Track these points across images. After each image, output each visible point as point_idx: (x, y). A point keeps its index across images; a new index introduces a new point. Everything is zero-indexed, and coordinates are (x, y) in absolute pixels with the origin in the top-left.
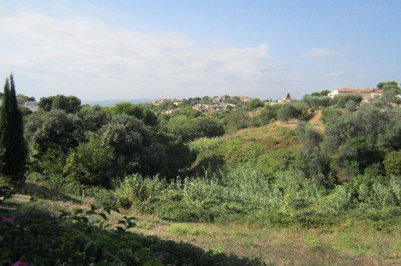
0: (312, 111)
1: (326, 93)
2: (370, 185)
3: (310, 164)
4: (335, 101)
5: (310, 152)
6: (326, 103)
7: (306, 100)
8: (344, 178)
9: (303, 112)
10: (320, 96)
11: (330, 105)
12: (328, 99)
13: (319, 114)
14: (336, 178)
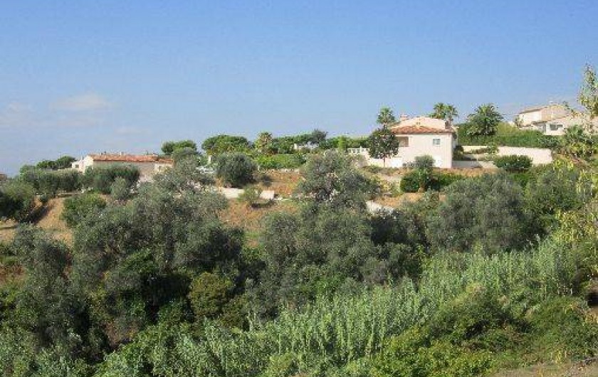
0: (44, 201)
1: (67, 162)
2: (170, 343)
3: (49, 316)
4: (89, 178)
5: (48, 290)
6: (72, 183)
7: (30, 178)
8: (120, 337)
9: (25, 204)
10: (55, 168)
11: (79, 187)
12: (75, 175)
13: (58, 206)
14: (105, 339)
